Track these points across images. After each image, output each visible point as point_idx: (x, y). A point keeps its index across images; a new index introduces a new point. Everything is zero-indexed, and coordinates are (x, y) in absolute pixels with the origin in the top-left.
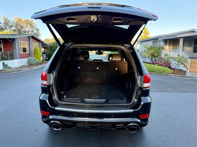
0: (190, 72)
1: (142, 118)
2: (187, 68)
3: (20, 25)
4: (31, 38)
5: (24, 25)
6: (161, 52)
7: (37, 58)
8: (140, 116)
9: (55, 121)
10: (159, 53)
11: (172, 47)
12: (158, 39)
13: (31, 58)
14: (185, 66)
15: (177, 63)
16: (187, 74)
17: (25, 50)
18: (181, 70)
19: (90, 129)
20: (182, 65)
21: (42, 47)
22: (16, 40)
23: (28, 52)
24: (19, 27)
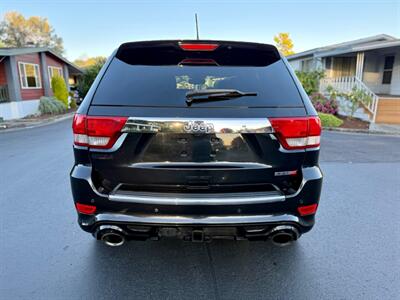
0: (376, 122)
1: (303, 214)
2: (372, 115)
3: (18, 29)
4: (44, 56)
5: (27, 29)
6: (318, 83)
7: (60, 99)
8: (300, 209)
9: (109, 227)
10: (313, 86)
11: (339, 73)
12: (312, 55)
13: (46, 98)
14: (367, 111)
15: (351, 105)
16: (372, 128)
17: (32, 82)
18: (358, 119)
19: (191, 239)
20: (361, 110)
21: (70, 76)
22: (11, 59)
23: (39, 87)
24: (17, 35)
